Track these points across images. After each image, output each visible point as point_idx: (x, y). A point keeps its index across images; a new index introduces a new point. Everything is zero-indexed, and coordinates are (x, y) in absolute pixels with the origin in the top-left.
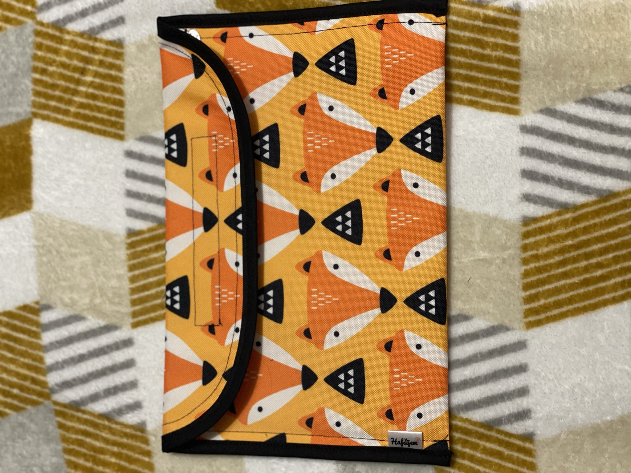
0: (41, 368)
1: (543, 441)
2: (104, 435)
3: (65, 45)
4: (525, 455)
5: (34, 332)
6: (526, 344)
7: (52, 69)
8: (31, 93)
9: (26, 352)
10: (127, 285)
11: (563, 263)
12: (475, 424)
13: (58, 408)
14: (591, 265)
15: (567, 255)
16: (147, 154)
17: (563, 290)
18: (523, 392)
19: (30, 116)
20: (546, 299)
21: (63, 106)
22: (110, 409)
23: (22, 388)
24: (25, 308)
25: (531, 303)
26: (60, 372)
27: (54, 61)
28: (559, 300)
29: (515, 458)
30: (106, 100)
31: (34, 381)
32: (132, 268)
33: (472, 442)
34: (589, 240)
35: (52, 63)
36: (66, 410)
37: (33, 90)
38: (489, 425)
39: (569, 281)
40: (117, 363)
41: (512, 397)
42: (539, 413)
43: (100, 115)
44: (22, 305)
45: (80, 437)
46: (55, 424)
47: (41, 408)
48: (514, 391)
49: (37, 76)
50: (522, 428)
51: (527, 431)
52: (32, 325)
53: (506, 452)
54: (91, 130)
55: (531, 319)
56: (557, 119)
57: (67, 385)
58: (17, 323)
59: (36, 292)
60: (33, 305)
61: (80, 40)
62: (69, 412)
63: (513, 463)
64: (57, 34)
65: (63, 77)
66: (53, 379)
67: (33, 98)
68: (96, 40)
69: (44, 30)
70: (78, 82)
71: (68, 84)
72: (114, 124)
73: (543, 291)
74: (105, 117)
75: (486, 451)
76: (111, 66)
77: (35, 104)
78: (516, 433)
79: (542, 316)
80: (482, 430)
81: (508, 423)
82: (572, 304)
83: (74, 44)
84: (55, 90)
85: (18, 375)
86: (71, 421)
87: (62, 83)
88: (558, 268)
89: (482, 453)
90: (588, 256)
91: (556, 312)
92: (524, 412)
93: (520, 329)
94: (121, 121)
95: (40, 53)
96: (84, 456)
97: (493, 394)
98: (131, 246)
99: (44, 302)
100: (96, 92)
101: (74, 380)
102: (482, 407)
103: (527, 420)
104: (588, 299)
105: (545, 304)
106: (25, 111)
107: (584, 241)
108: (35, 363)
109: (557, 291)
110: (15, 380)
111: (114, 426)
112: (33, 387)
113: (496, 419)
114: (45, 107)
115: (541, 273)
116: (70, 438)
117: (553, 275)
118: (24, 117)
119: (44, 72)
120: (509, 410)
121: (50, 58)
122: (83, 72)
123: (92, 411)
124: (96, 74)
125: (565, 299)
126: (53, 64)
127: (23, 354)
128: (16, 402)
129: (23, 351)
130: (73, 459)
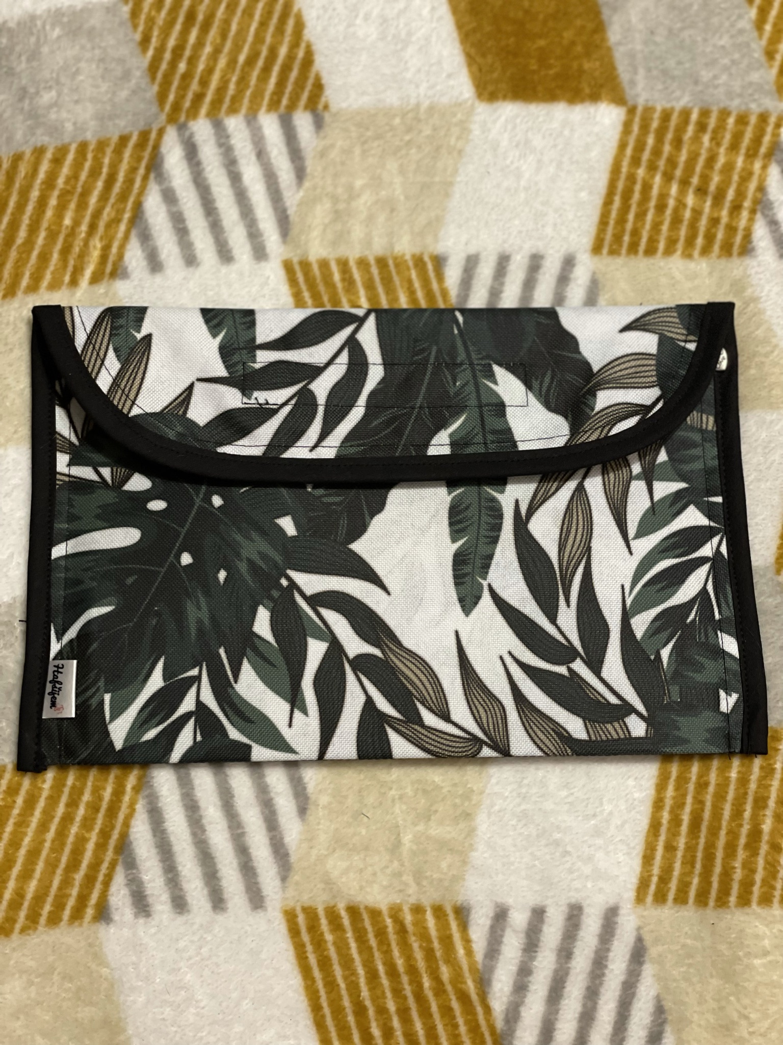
0: (219, 109)
1: (98, 938)
2: (108, 210)
3: (744, 162)
4: (72, 908)
5: (279, 102)
6: (259, 910)
7: (706, 139)
8: (668, 106)
9: (247, 86)
10: (353, 254)
11: (392, 972)
12: (127, 824)
13: (153, 135)
14: (390, 1019)
15: (405, 979)
16: (569, 289)
17: (347, 972)
18: (180, 904)
19: (630, 103)
20: (334, 943)
21: (646, 156)
22: (151, 221)
23: (187, 77)
24: (319, 87)
25: (327, 918)
26: (212, 141)
27: (719, 145)
28: (331, 965)
29: (68, 891)
30: (656, 227)
31: (199, 98)
32: (382, 262)
33: (94, 819)
34: (430, 1015)
35: (716, 140)
36: (149, 149)
37: (672, 109)
38: (124, 847)
39: (362, 981)
40: (226, 235)
41: (170, 886)
42: (145, 930)
43: (631, 217)
44: (324, 81)
45: (105, 170)
46: (126, 132)
47: (154, 109)
48: (181, 889)
49: (694, 116)
50: (120, 903)
51: (113, 910)
52: (290, 99)
53: (79, 877)
54: (608, 202)
55: (301, 919)
56: (629, 966)
57: (191, 152)
58: (294, 74)
59: (344, 105)
60: (323, 100)
61: (752, 186)
62: (147, 154)
63: (60, 889)
64: (763, 150)
65: (693, 159)
66: (201, 128)
67: (659, 108)
68: (753, 212)
69: (769, 129)
70: (685, 183)
71: (681, 166)
72: (618, 238)
73: (348, 938)
74: (629, 226)
75: (81, 841)
76: (710, 238)
77: (649, 111)
78: (110, 893)
79: (306, 937)
80: (115, 835)
81: (129, 880)
82: (325, 986)
83: (746, 176)
84: (671, 144)
85: (210, 71)
86: (131, 156)
87: (683, 157)
88: (384, 964)
89: (77, 835)
90: (404, 1013)
91: (312, 959)
92: (147, 906)
93: (285, 899)
94: (624, 251)
95: (731, 121)
96: (74, 176)
97: (177, 854)
98: (419, 262)
99: (327, 117)
100: (669, 212)
101: (198, 164)
102: (155, 836)
103: (132, 912)
104: (332, 1013)
105: (326, 942)
106: (637, 95)
107: (429, 1008)
108: (227, 100)
109: (347, 963)
110: (201, 67)
111: (123, 227)
112: (190, 96)
113: (134, 859)
114: (645, 128)
115: (376, 936)
116: (104, 153)
117: (373, 956)
118: (629, 93)
119: (702, 127)
120: (150, 881)
121: (723, 137)
122: (701, 191)
123: (146, 192)
124: (697, 213)
125: (334, 976)
126: (714, 143)
127: (243, 80)
128: (164, 66)
129: (249, 81)
130: (70, 157)
